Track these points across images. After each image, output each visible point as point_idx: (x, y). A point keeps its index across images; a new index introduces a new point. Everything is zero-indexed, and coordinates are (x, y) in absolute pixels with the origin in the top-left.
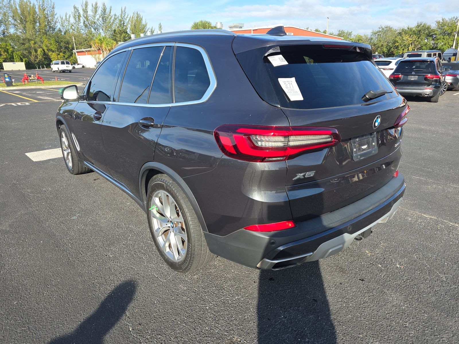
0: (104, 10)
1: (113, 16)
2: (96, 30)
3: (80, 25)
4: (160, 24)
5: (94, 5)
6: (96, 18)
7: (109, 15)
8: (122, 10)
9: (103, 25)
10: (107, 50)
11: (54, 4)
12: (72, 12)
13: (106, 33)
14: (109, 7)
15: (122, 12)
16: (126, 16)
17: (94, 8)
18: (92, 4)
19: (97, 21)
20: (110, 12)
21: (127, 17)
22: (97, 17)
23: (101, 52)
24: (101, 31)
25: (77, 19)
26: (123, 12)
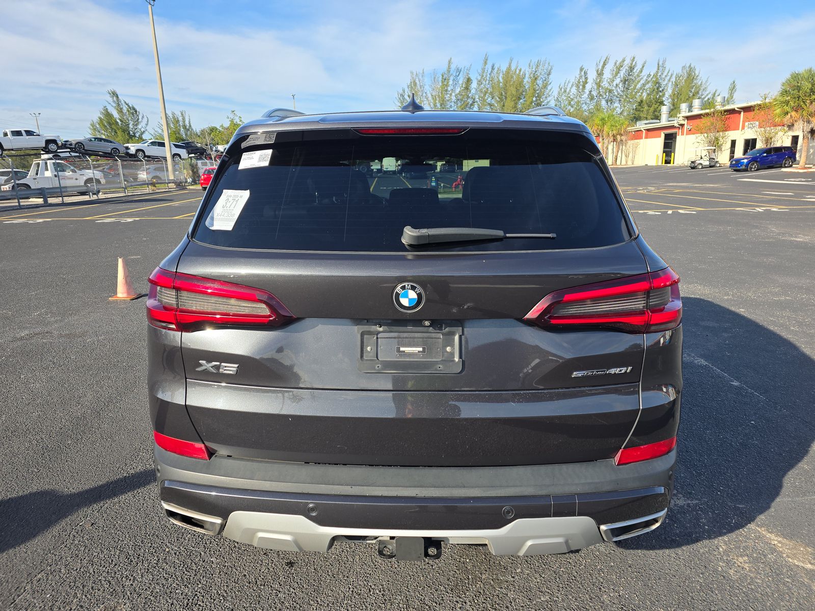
0: (631, 69)
1: (645, 78)
2: (609, 103)
3: (583, 96)
4: (734, 83)
5: (618, 63)
6: (615, 83)
7: (638, 76)
8: (658, 64)
9: (622, 93)
10: (611, 135)
11: (551, 69)
12: (576, 77)
13: (624, 106)
14: (642, 63)
15: (658, 67)
16: (665, 74)
17: (617, 67)
18: (617, 61)
19: (614, 88)
20: (641, 71)
21: (666, 76)
22: (618, 81)
23: (601, 140)
24: (617, 104)
25: (581, 87)
26: (660, 68)
